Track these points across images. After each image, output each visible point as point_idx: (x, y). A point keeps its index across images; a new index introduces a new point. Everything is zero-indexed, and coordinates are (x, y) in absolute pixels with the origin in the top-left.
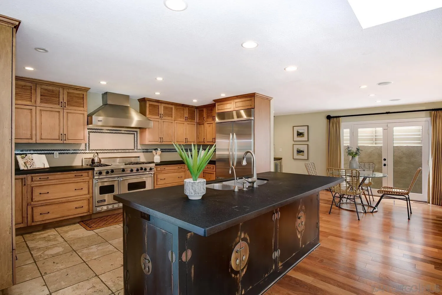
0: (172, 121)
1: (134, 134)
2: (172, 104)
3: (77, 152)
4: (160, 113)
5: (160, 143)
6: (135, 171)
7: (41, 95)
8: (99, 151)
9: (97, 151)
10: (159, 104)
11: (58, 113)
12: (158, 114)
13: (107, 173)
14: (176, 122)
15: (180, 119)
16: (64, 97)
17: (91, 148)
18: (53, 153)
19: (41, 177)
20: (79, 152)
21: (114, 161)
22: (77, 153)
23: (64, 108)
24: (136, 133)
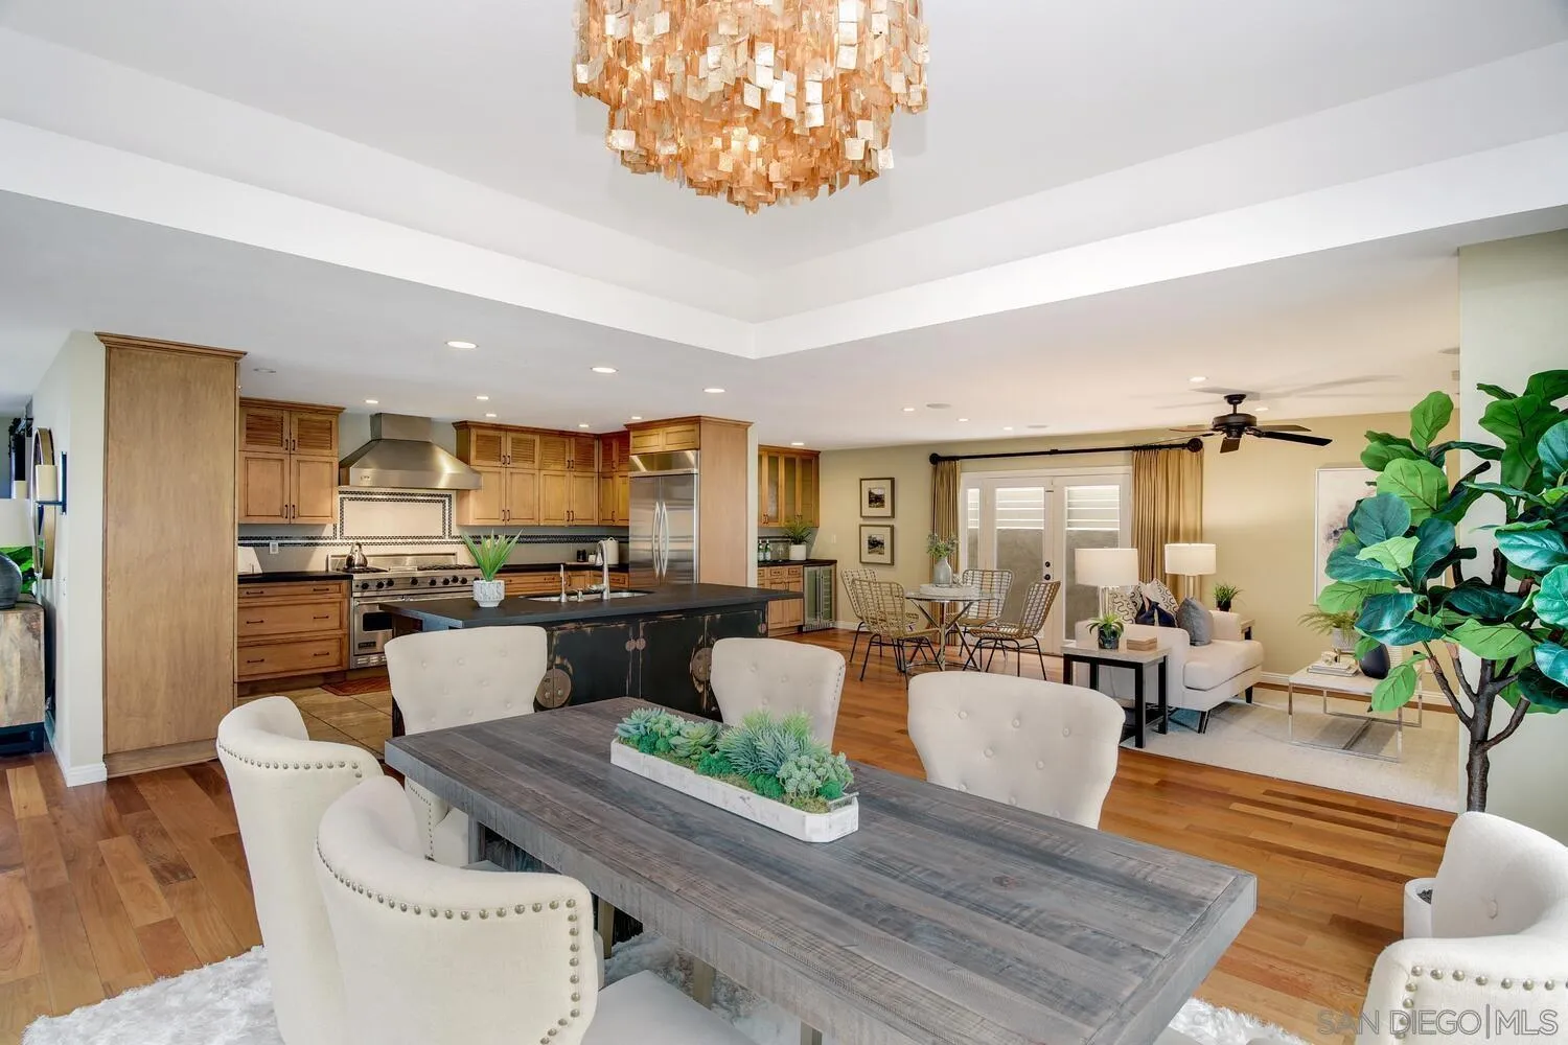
0: (532, 472)
1: (444, 502)
2: (535, 431)
3: (317, 541)
4: (503, 453)
5: (504, 523)
6: (439, 582)
7: (248, 429)
8: (364, 541)
9: (360, 541)
10: (502, 433)
11: (279, 463)
12: (499, 457)
13: (380, 585)
14: (543, 472)
15: (552, 467)
16: (291, 430)
17: (346, 534)
18: (268, 545)
19: (249, 591)
20: (321, 541)
21: (397, 563)
22: (317, 544)
23: (292, 452)
24: (447, 500)
